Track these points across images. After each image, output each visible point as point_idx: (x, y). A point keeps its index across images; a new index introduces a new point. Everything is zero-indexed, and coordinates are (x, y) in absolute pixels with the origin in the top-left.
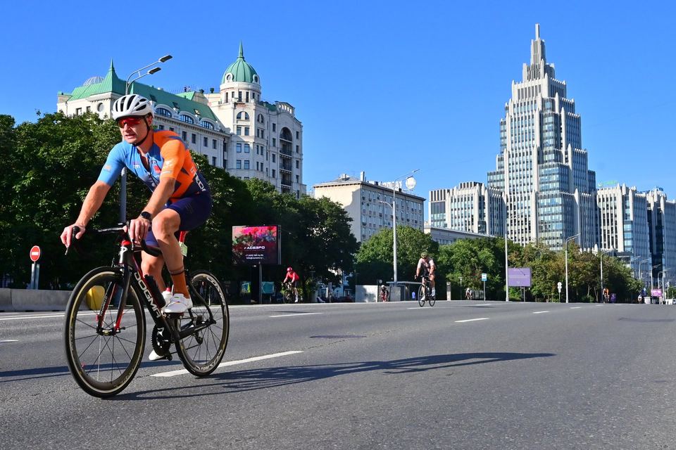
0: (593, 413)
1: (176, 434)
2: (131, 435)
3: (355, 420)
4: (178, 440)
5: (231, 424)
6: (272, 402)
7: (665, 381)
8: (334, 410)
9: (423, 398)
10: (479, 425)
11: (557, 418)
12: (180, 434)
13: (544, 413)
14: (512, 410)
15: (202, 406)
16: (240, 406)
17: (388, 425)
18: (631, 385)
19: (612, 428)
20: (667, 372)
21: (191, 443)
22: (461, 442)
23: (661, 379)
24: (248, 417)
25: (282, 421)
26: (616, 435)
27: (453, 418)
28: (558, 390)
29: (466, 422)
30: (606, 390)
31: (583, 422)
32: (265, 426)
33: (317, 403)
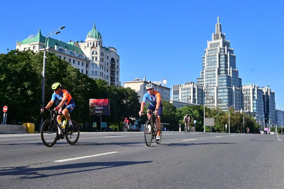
0: (239, 179)
2: (44, 186)
3: (140, 181)
5: (87, 182)
7: (270, 166)
8: (131, 177)
9: (169, 172)
10: (192, 184)
11: (225, 181)
13: (219, 179)
14: (206, 178)
17: (153, 183)
18: (256, 168)
19: (248, 186)
20: (270, 162)
23: (268, 165)
24: (94, 179)
25: (109, 181)
27: (181, 181)
28: (225, 169)
29: (186, 182)
30: (245, 170)
31: (235, 183)
32: (102, 183)
33: (124, 174)
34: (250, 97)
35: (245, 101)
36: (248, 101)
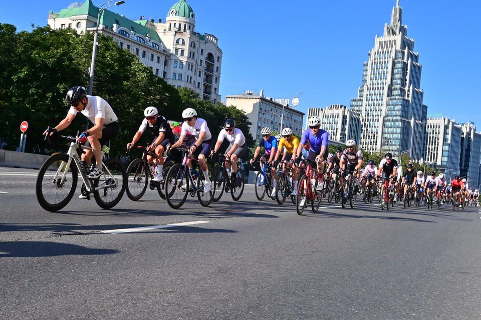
0: (415, 295)
1: (117, 283)
2: (84, 280)
3: (245, 284)
4: (118, 289)
5: (157, 278)
6: (187, 263)
7: (467, 273)
8: (231, 274)
9: (295, 270)
10: (334, 296)
11: (390, 296)
12: (119, 283)
14: (357, 286)
15: (136, 261)
16: (164, 264)
17: (268, 290)
18: (443, 274)
19: (429, 310)
20: (468, 265)
21: (128, 292)
22: (320, 309)
23: (464, 271)
24: (169, 274)
25: (193, 280)
26: (432, 315)
27: (314, 289)
28: (390, 272)
29: (325, 293)
30: (425, 276)
31: (408, 301)
32: (181, 283)
33: (219, 267)
34: (438, 139)
35: (429, 144)
36: (435, 145)
